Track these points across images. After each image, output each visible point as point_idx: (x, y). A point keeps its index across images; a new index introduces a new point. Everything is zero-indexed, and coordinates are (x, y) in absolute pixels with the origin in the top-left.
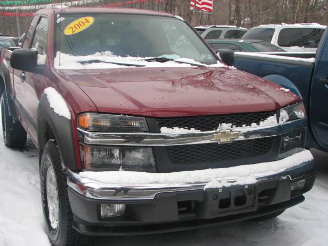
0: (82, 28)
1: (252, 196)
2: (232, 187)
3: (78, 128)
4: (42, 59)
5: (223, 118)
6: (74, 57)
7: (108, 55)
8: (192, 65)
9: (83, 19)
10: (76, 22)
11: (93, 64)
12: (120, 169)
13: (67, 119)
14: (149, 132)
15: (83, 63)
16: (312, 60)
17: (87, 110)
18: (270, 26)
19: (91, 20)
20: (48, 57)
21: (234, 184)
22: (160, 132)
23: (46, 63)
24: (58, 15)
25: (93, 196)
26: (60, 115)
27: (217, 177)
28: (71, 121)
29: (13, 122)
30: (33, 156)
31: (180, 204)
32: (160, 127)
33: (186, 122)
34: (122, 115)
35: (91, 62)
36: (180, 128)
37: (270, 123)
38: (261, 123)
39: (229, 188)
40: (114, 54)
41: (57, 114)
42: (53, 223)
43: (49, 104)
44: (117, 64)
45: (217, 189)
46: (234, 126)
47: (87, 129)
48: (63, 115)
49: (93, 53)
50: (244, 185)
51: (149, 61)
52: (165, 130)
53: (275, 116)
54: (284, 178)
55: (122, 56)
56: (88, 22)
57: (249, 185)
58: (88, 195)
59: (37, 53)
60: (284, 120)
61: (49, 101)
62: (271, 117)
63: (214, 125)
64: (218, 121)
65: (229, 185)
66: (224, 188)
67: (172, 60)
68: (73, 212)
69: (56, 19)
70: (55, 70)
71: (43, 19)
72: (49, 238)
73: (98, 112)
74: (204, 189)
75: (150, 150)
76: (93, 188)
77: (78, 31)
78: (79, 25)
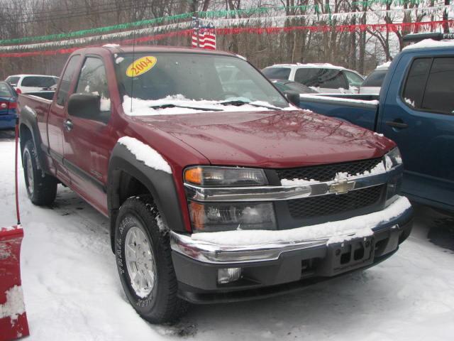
0: (146, 69)
1: (369, 248)
2: (353, 240)
3: (185, 184)
4: (105, 104)
5: (339, 167)
6: (144, 101)
7: (181, 99)
8: (269, 108)
9: (144, 59)
10: (137, 62)
11: (167, 109)
12: (238, 228)
13: (166, 173)
14: (270, 185)
15: (155, 108)
16: (375, 102)
17: (198, 163)
18: (285, 66)
19: (153, 59)
20: (112, 103)
21: (354, 237)
22: (281, 185)
23: (111, 109)
24: (116, 55)
25: (209, 259)
26: (156, 169)
27: (337, 231)
28: (171, 175)
29: (43, 176)
30: (68, 214)
31: (304, 263)
32: (280, 180)
33: (305, 173)
34: (238, 167)
35: (164, 107)
36: (299, 179)
37: (379, 169)
38: (372, 170)
39: (350, 241)
40: (186, 98)
41: (150, 168)
42: (139, 291)
43: (134, 156)
44: (194, 108)
45: (339, 244)
46: (349, 175)
47: (198, 184)
48: (160, 169)
49: (163, 96)
50: (363, 238)
51: (225, 104)
52: (286, 183)
53: (382, 163)
54: (394, 227)
55: (197, 100)
56: (150, 62)
57: (368, 237)
58: (202, 258)
59: (99, 98)
60: (390, 167)
61: (133, 152)
62: (380, 164)
63: (332, 174)
64: (334, 169)
65: (349, 238)
66: (346, 242)
67: (248, 103)
68: (178, 279)
69: (114, 59)
70: (126, 116)
71: (88, 59)
72: (134, 308)
73: (211, 165)
74: (327, 245)
75: (271, 205)
76: (208, 251)
77: (141, 72)
78: (142, 66)
